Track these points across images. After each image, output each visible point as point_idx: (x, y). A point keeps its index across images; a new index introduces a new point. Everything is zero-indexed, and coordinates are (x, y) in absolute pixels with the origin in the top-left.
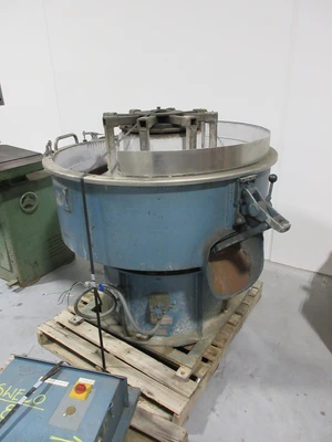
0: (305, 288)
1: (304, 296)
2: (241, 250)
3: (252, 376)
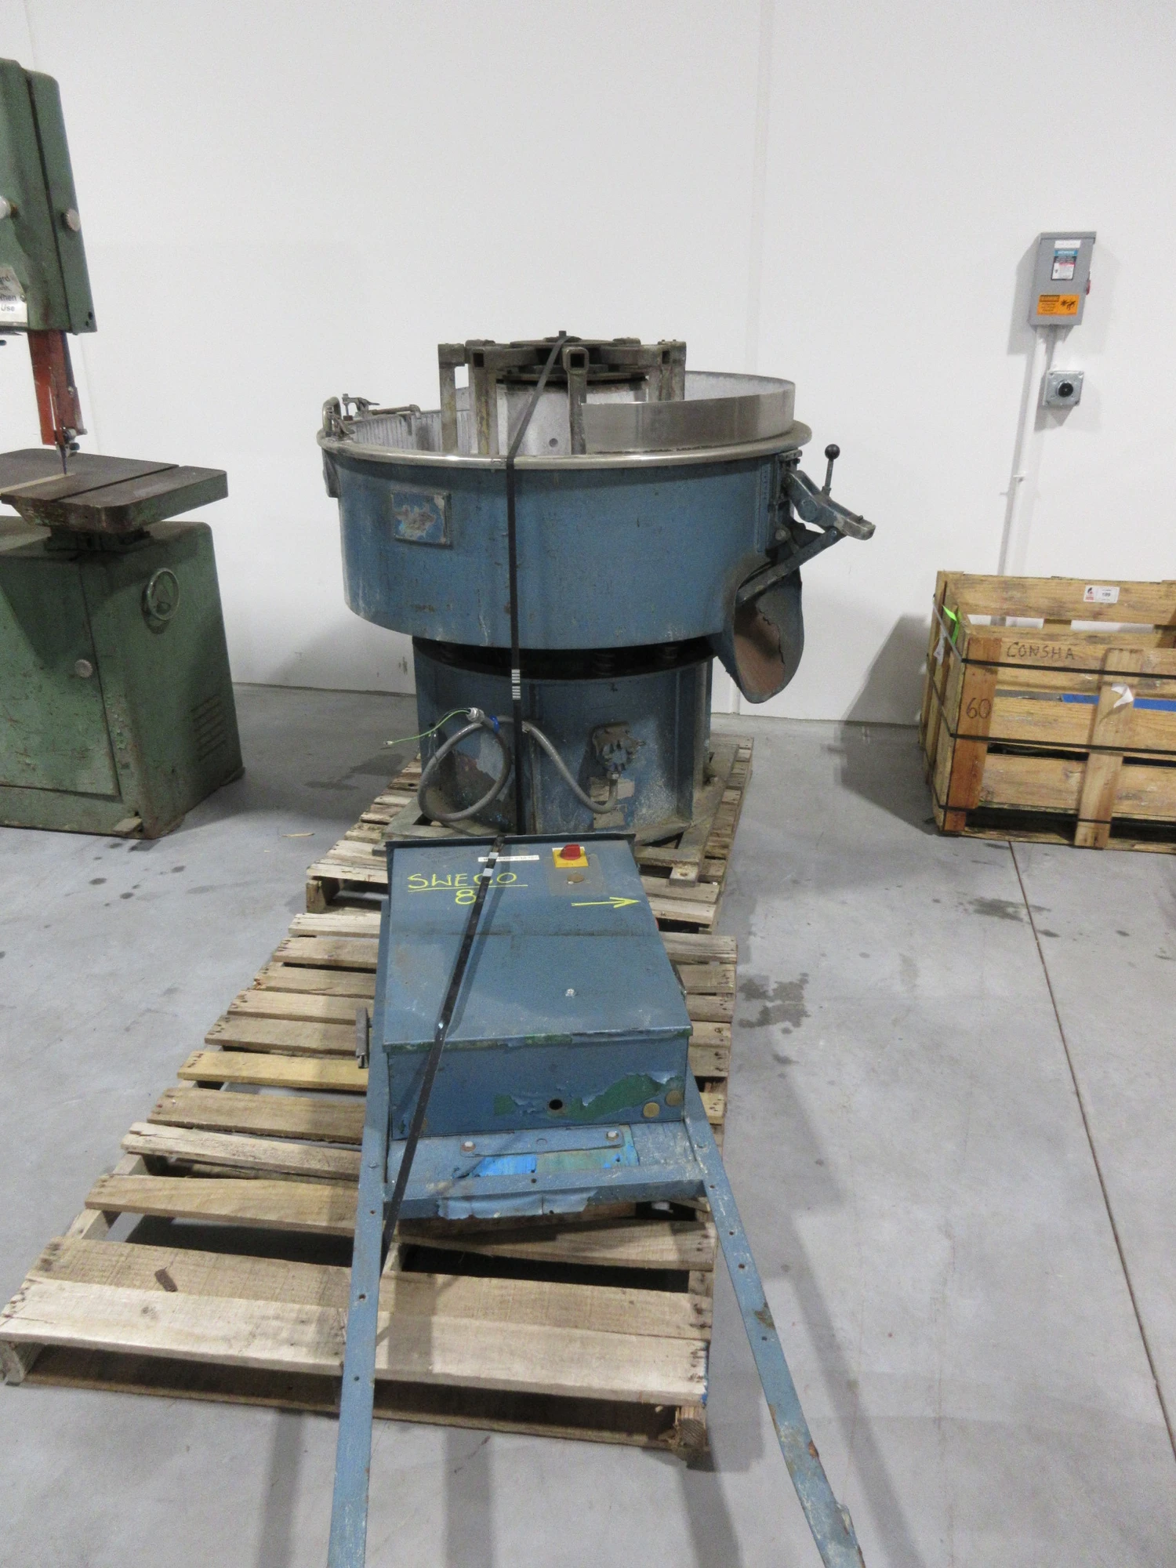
0: (831, 750)
1: (837, 762)
2: (760, 617)
3: (795, 882)
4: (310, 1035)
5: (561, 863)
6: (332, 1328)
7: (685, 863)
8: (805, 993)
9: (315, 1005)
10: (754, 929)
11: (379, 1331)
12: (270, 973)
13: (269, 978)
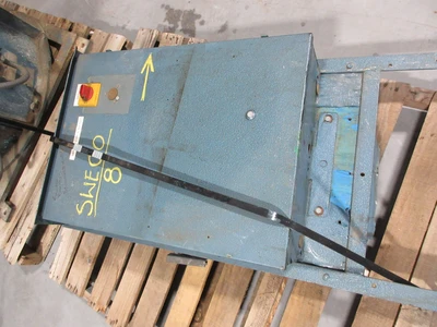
4: (158, 287)
5: (93, 101)
6: (419, 315)
7: (75, 43)
8: (176, 8)
9: (132, 279)
10: (121, 25)
11: (428, 287)
12: (96, 301)
13: (99, 303)
